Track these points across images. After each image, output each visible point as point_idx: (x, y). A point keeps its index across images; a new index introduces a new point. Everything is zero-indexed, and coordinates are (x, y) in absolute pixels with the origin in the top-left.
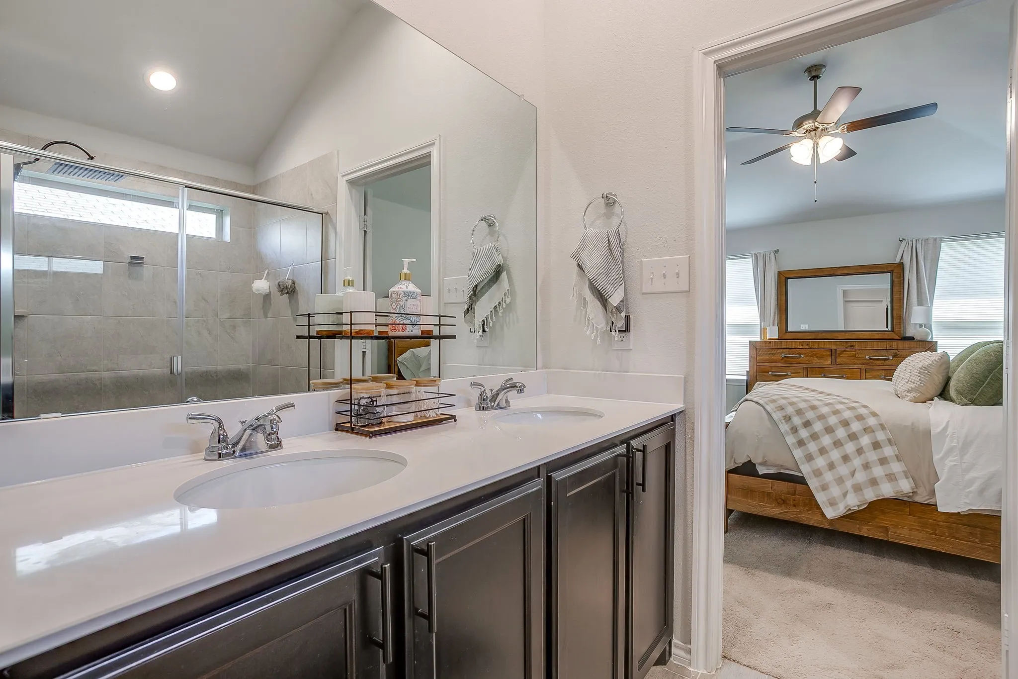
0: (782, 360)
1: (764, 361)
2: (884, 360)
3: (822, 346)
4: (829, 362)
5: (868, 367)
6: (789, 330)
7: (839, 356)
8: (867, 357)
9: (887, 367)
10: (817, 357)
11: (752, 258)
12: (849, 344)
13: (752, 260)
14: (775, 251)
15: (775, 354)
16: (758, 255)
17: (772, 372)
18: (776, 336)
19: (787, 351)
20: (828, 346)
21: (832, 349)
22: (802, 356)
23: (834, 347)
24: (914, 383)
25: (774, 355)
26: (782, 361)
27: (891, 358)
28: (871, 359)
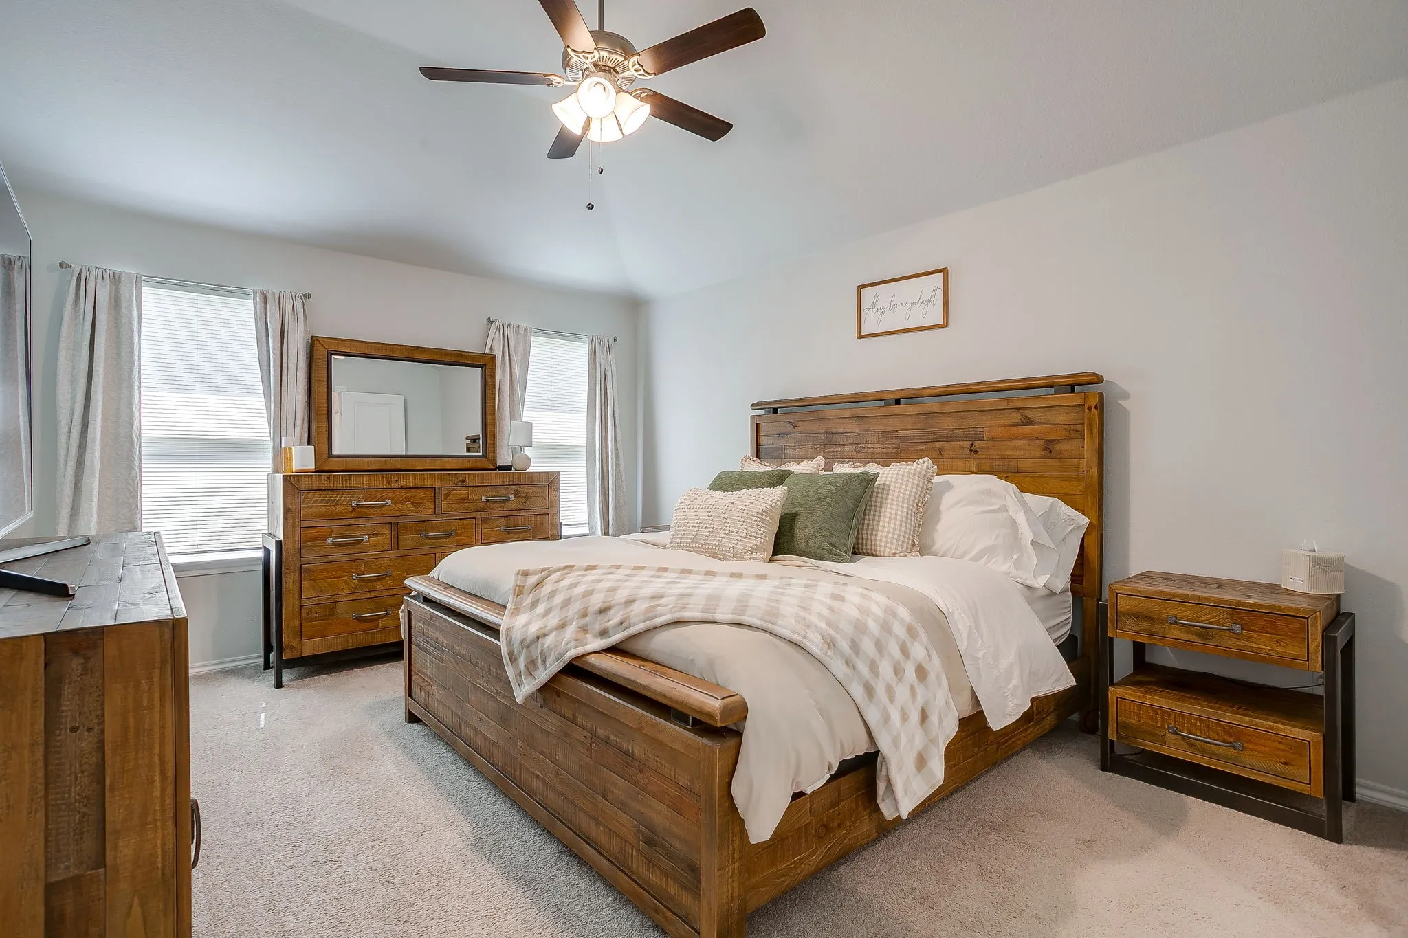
0: (352, 511)
1: (320, 517)
2: (505, 501)
3: (420, 484)
4: (431, 510)
5: (485, 514)
6: (335, 452)
7: (446, 499)
8: (484, 499)
9: (508, 513)
10: (413, 503)
11: (255, 299)
12: (460, 479)
13: (255, 304)
14: (305, 296)
15: (338, 501)
16: (269, 296)
17: (334, 538)
18: (311, 465)
19: (361, 494)
20: (429, 483)
21: (435, 488)
22: (389, 502)
23: (438, 484)
24: (757, 538)
25: (336, 503)
26: (352, 515)
27: (512, 498)
28: (487, 501)
